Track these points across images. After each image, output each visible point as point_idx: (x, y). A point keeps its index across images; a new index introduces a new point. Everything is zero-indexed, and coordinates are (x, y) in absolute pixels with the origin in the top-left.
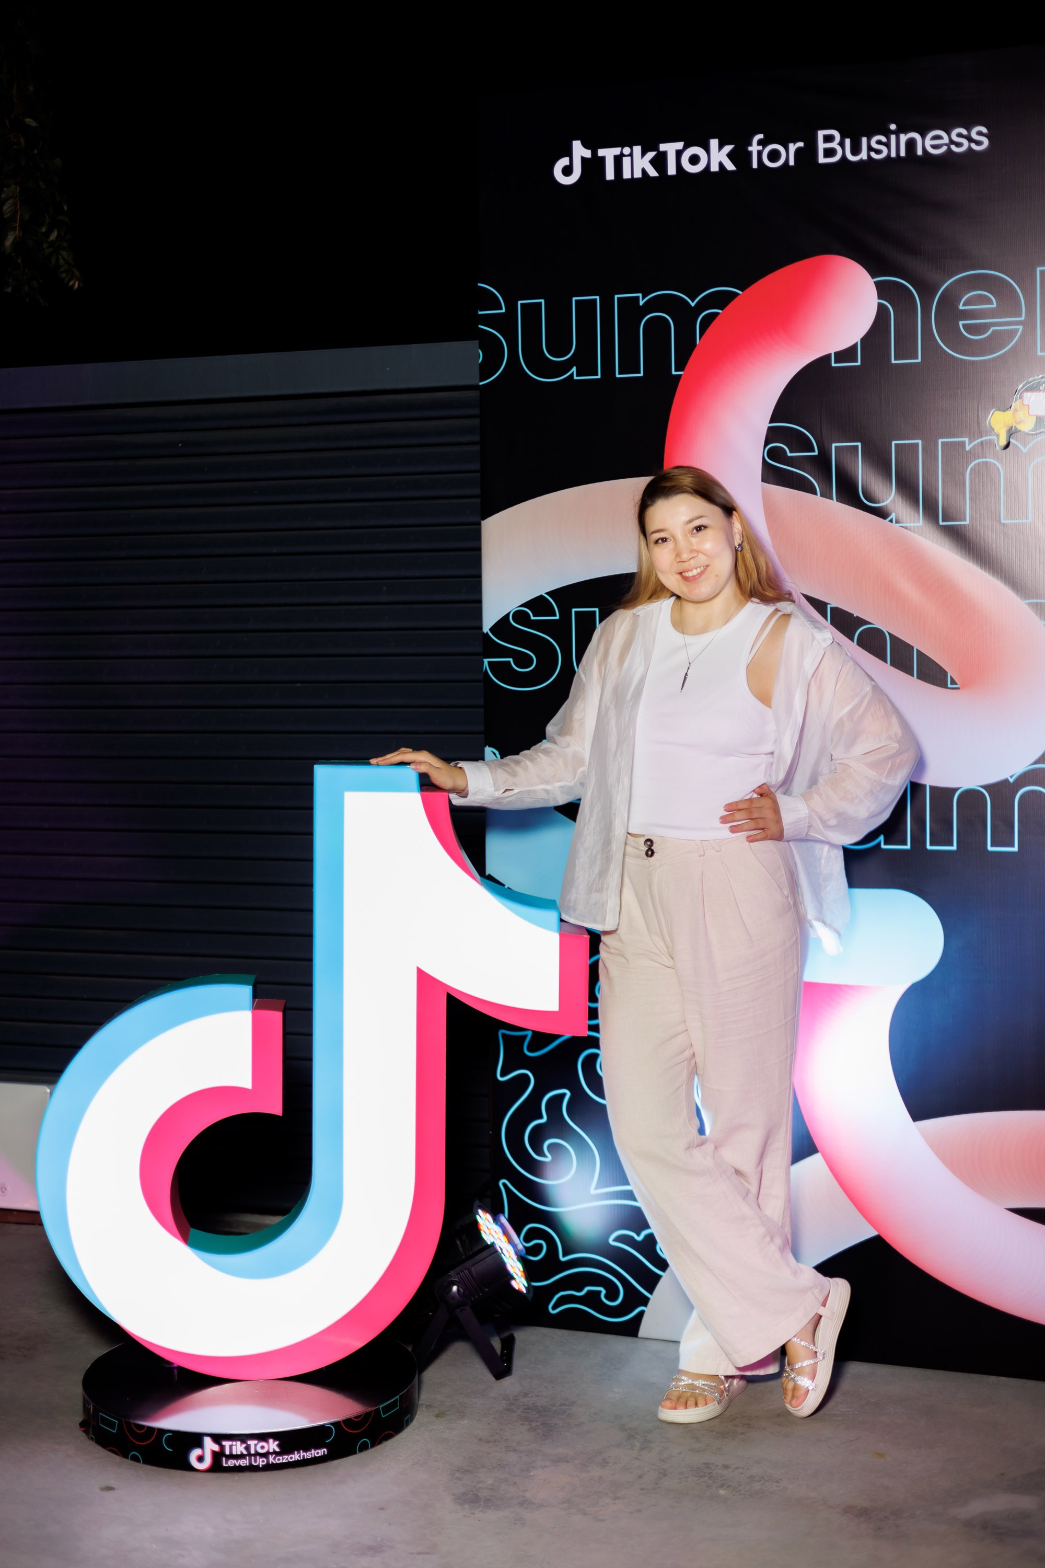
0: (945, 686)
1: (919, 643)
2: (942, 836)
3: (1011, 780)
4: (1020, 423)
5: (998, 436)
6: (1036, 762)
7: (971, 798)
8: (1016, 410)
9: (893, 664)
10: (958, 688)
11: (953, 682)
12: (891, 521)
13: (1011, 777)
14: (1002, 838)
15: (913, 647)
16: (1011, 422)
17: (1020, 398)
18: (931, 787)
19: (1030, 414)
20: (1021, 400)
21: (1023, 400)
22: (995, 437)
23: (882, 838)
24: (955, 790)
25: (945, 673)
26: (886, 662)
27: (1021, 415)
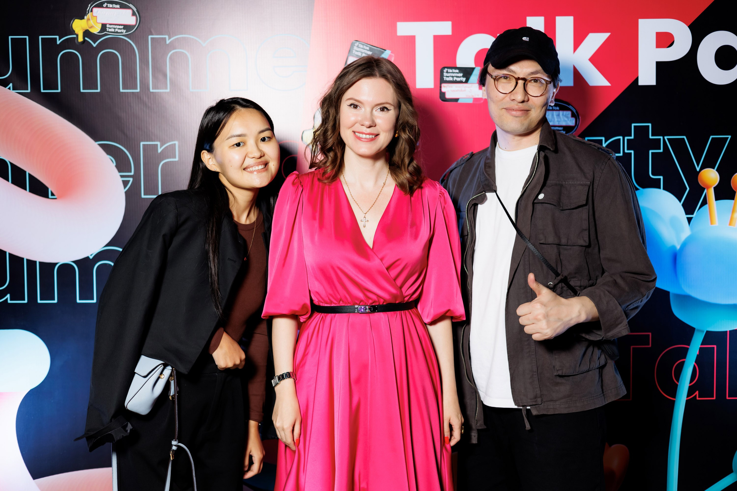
0: (46, 196)
1: (29, 169)
2: (47, 294)
3: (91, 257)
4: (91, 27)
5: (77, 35)
6: (107, 245)
7: (66, 269)
8: (88, 20)
9: (13, 182)
10: (56, 199)
11: (53, 194)
12: (9, 88)
13: (91, 255)
14: (86, 293)
15: (25, 172)
16: (87, 28)
17: (92, 11)
18: (40, 263)
19: (98, 22)
20: (92, 13)
21: (93, 13)
22: (75, 36)
23: (8, 296)
24: (56, 264)
25: (47, 189)
26: (8, 180)
27: (91, 22)
